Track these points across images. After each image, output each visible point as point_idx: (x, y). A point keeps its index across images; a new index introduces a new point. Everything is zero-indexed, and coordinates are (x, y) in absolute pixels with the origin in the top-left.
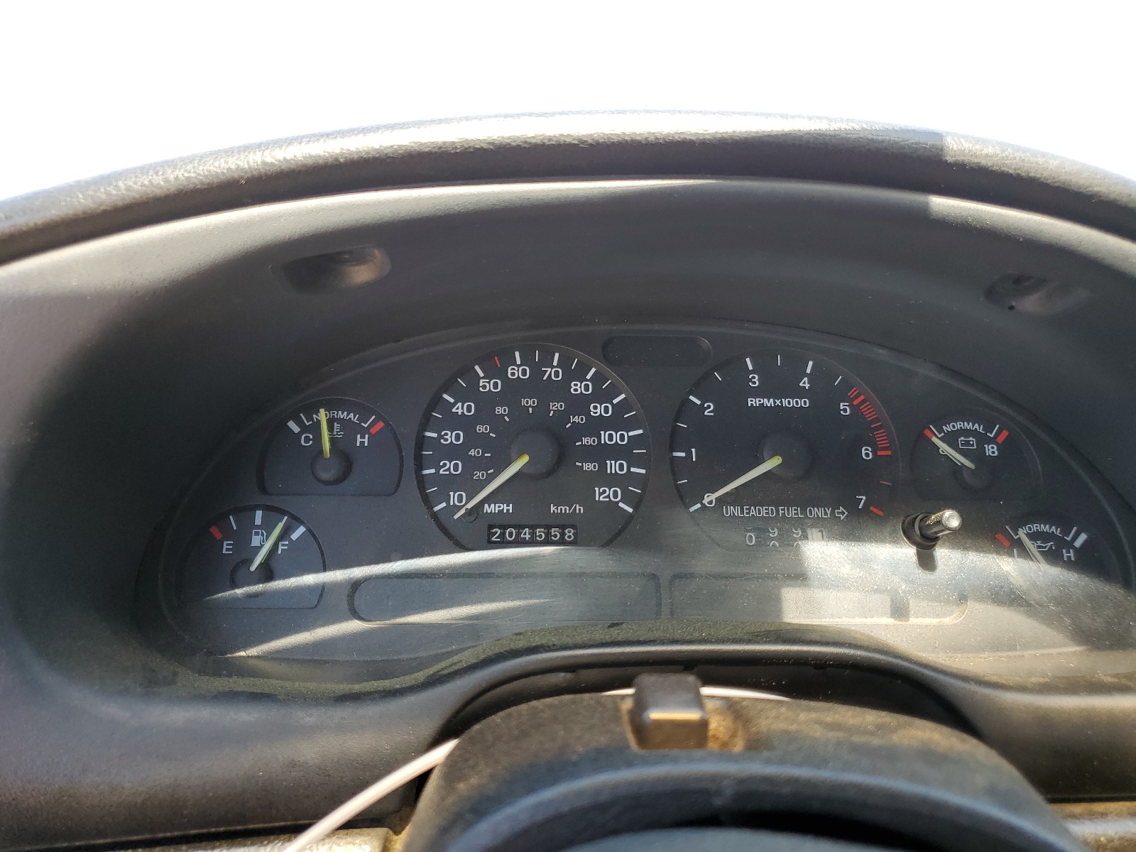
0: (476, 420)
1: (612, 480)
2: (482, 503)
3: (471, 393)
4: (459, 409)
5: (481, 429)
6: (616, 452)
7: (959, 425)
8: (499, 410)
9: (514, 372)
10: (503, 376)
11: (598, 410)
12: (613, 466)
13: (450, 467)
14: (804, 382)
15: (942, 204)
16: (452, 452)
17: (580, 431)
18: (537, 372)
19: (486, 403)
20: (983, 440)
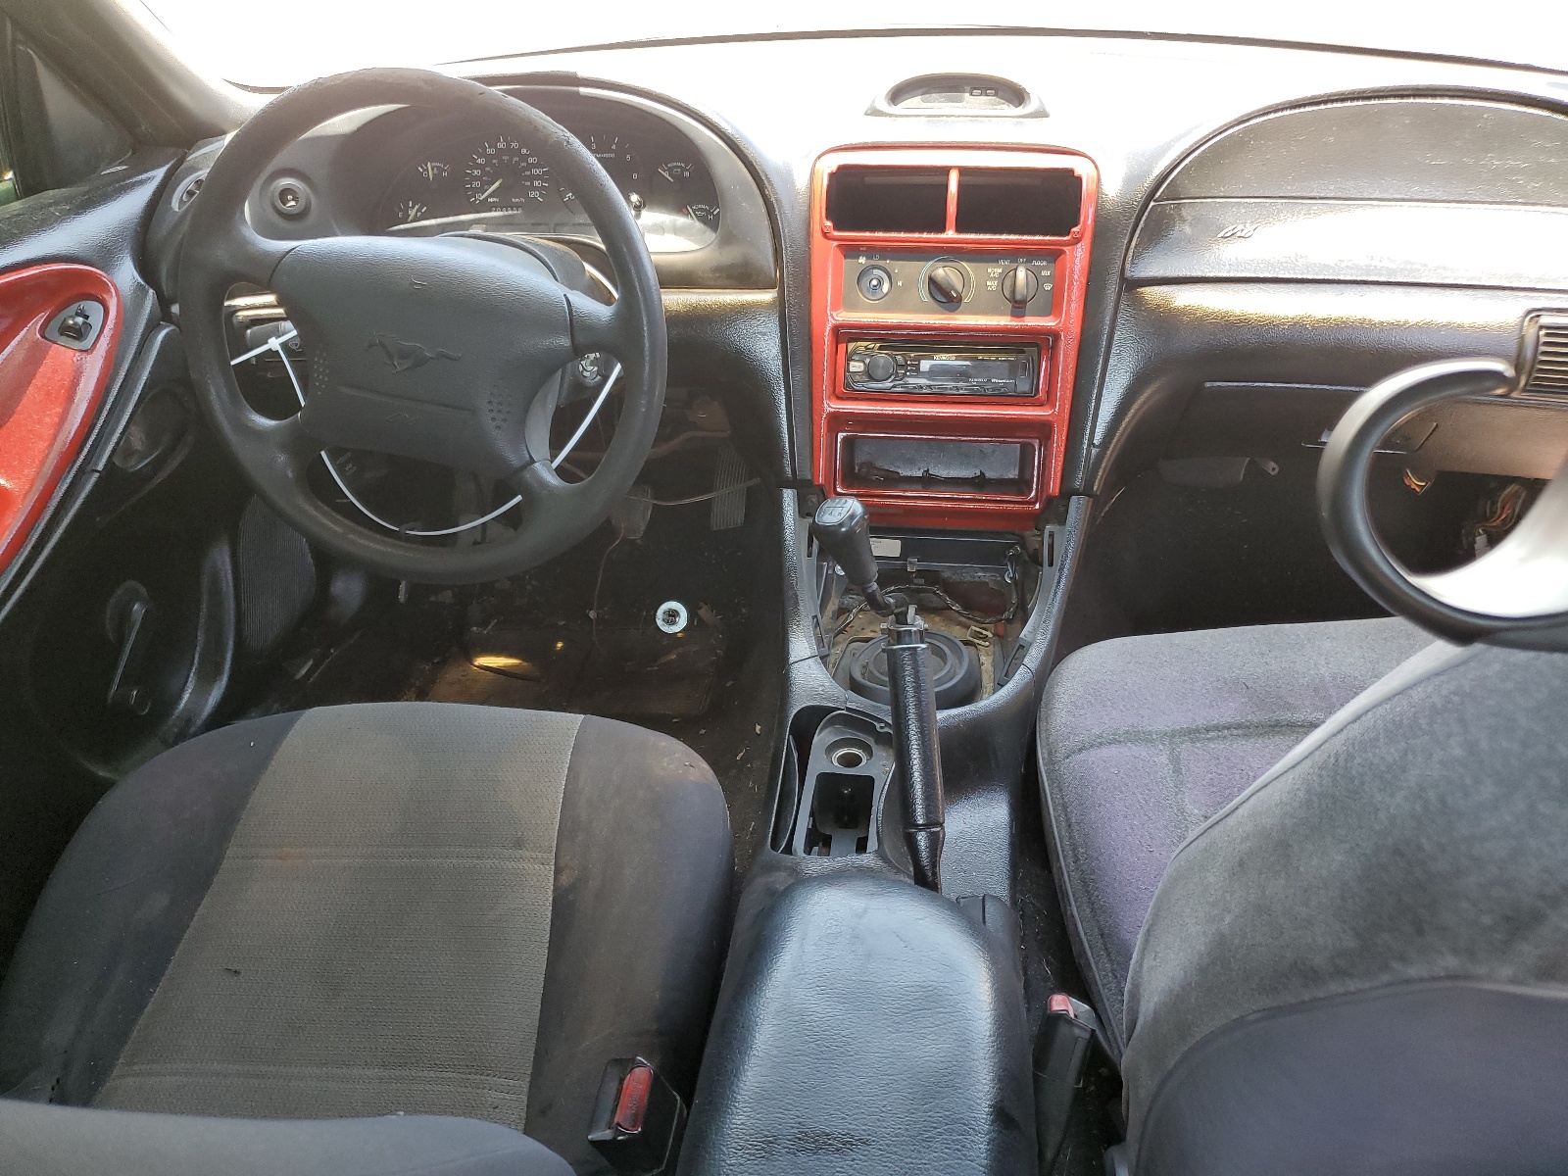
0: (485, 165)
1: (536, 189)
2: (487, 198)
3: (484, 155)
4: (479, 161)
5: (488, 169)
6: (537, 178)
7: (675, 164)
8: (494, 161)
9: (500, 145)
10: (496, 147)
11: (531, 160)
12: (536, 183)
13: (476, 184)
14: (614, 147)
15: (583, 90)
16: (477, 178)
17: (525, 169)
18: (508, 145)
19: (489, 158)
20: (684, 170)
